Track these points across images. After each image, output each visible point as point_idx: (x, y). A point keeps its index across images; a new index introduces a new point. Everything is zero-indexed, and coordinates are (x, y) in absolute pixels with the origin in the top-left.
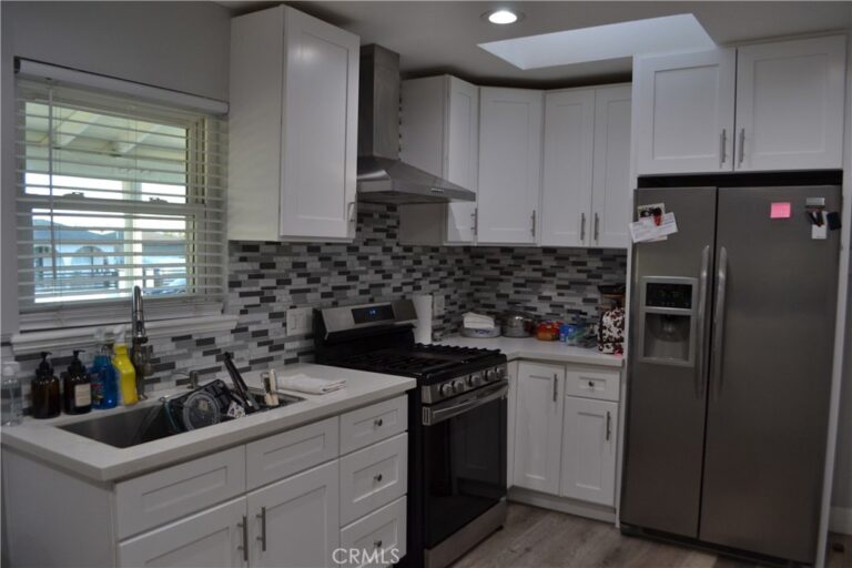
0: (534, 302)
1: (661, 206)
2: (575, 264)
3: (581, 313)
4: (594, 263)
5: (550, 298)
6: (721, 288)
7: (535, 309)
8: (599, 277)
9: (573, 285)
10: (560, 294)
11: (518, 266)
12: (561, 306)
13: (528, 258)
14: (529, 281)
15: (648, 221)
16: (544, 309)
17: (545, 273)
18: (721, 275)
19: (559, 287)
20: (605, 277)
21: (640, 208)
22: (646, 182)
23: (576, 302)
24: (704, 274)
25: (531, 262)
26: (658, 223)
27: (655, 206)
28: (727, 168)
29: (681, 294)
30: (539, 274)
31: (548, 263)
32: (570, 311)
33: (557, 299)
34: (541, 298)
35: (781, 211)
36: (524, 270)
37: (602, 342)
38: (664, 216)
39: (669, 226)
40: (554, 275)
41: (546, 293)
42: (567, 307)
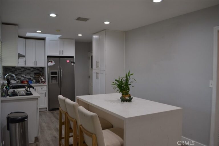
0: (20, 77)
1: (52, 60)
2: (28, 70)
3: (30, 78)
4: (32, 70)
5: (23, 76)
6: (61, 72)
7: (20, 79)
8: (33, 72)
9: (28, 73)
10: (25, 75)
11: (16, 71)
12: (26, 78)
13: (18, 69)
14: (18, 74)
15: (50, 63)
16: (22, 78)
17: (22, 72)
18: (61, 70)
19: (25, 74)
20: (34, 72)
21: (49, 60)
22: (48, 57)
23: (28, 76)
24: (59, 70)
25: (19, 70)
26: (52, 63)
27: (51, 60)
28: (60, 55)
29: (56, 73)
30: (21, 72)
31: (23, 70)
32: (28, 78)
33: (25, 76)
34: (22, 76)
35: (68, 61)
36: (17, 71)
37: (41, 82)
38: (53, 62)
39: (53, 63)
40: (24, 72)
41: (23, 75)
42: (27, 78)
